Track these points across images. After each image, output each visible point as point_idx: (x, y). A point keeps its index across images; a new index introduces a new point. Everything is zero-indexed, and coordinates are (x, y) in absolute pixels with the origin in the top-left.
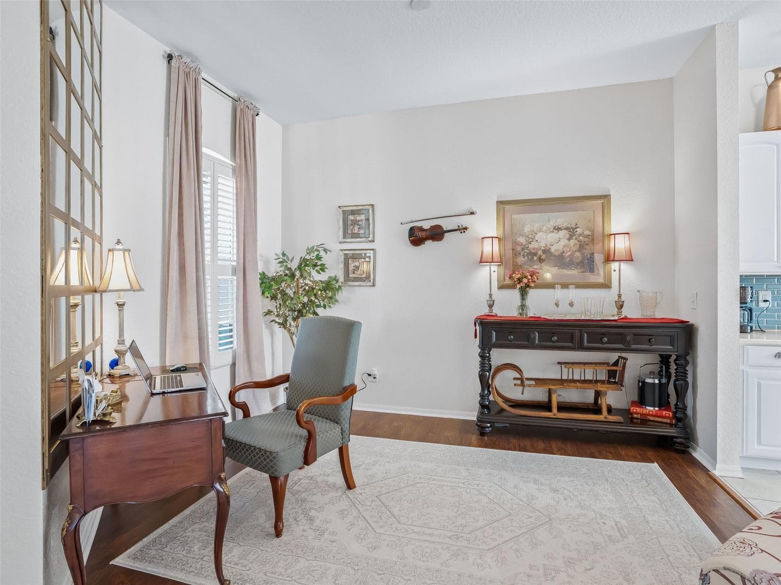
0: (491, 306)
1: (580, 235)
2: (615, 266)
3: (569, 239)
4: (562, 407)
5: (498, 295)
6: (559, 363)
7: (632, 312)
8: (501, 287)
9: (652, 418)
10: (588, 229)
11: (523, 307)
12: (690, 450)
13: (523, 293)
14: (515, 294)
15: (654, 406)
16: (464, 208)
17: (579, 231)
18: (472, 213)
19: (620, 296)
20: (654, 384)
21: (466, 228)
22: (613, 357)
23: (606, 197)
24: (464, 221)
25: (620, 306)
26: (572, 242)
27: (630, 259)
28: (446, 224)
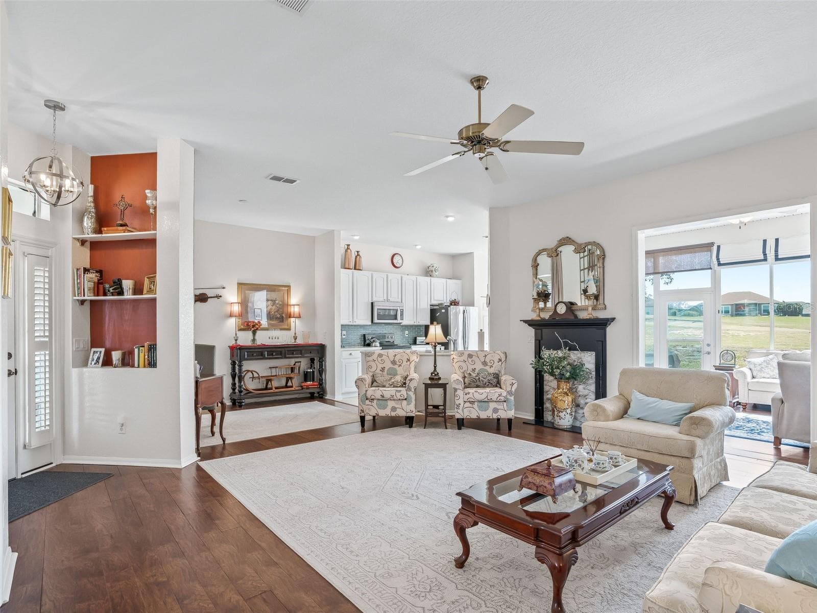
0: (236, 340)
1: (277, 304)
2: (292, 320)
3: (272, 306)
4: (276, 388)
5: (240, 334)
6: (270, 368)
7: (300, 341)
8: (240, 330)
9: (310, 387)
10: (281, 302)
11: (254, 340)
12: (324, 397)
13: (254, 333)
14: (250, 333)
15: (311, 381)
16: (219, 284)
17: (277, 302)
18: (224, 288)
19: (295, 334)
20: (310, 372)
21: (221, 296)
22: (292, 361)
23: (289, 287)
24: (220, 292)
25: (295, 338)
26: (274, 307)
27: (299, 317)
28: (210, 293)
